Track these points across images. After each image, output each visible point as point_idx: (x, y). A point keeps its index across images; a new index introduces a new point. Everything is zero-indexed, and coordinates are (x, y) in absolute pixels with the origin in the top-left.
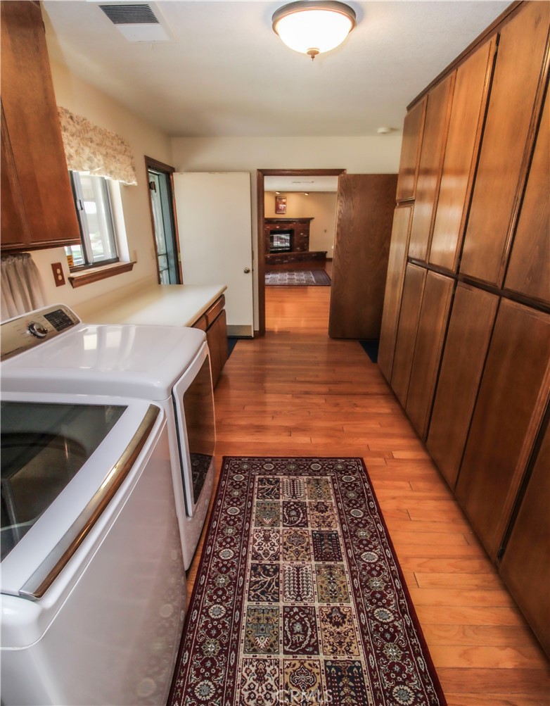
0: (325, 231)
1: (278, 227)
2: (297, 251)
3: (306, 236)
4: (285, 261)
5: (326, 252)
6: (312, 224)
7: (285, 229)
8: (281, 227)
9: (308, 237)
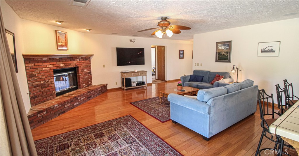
0: (104, 66)
1: (62, 65)
2: (83, 87)
3: (89, 71)
4: (75, 104)
5: (107, 84)
6: (92, 60)
7: (70, 67)
8: (65, 65)
9: (90, 73)
